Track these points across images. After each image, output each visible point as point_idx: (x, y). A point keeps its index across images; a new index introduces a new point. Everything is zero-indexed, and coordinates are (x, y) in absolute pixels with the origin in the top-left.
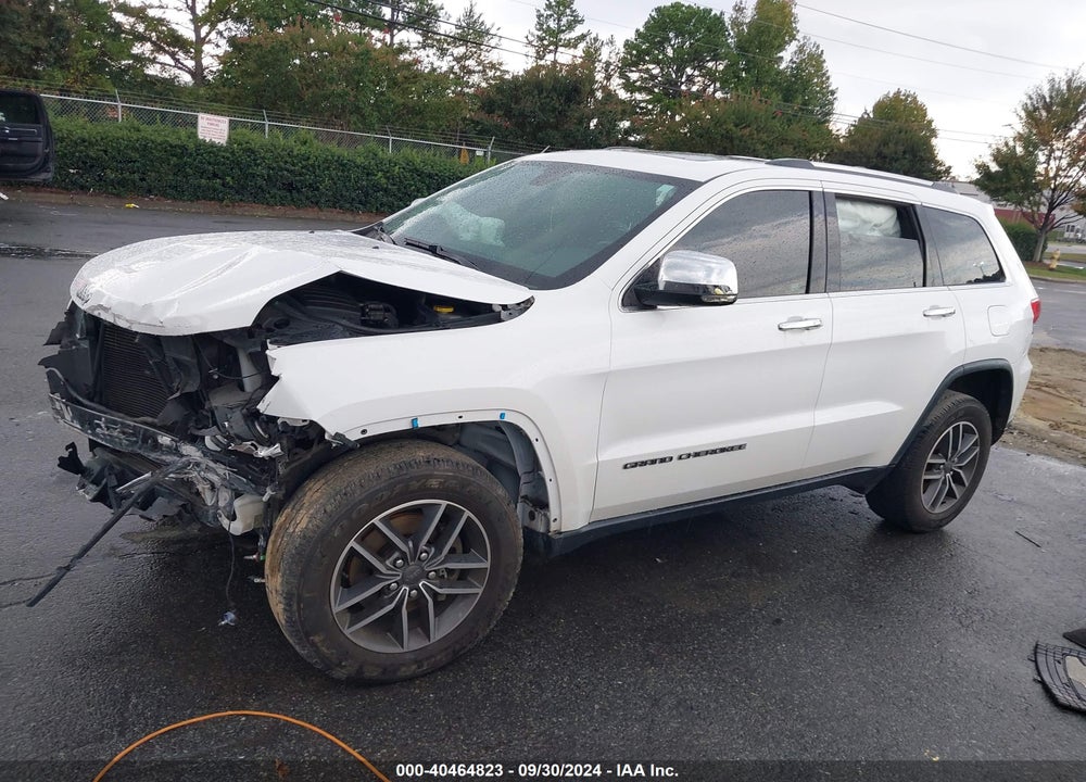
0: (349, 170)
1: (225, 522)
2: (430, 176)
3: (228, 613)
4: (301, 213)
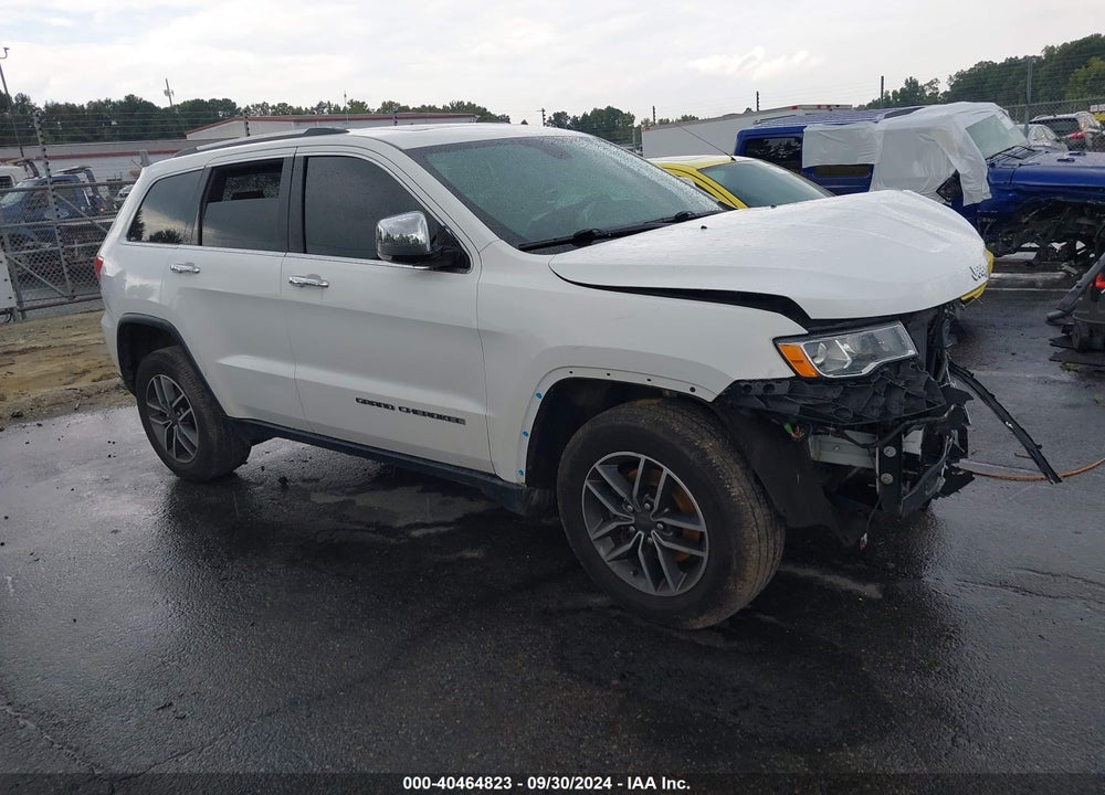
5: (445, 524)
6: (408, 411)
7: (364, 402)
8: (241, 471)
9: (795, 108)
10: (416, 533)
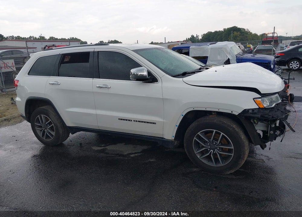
5: (138, 153)
6: (137, 121)
7: (121, 119)
8: (65, 142)
9: (178, 42)
10: (132, 156)
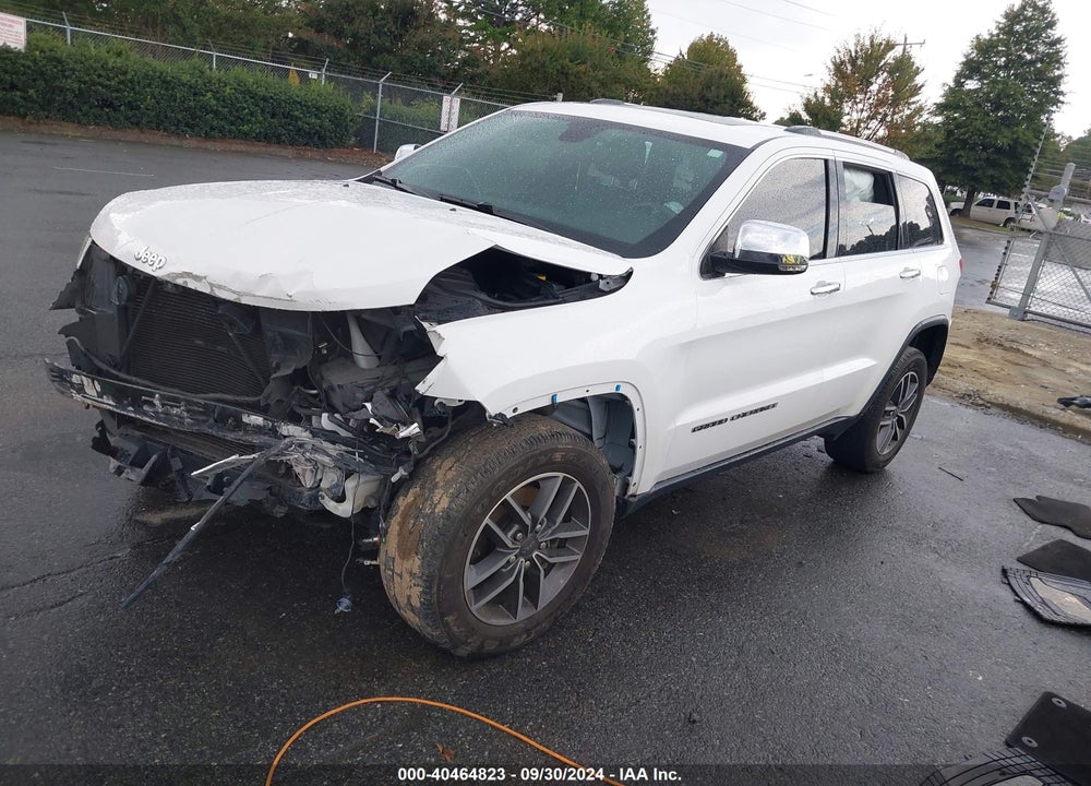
0: (173, 88)
1: (331, 505)
2: (264, 99)
3: (343, 600)
4: (119, 134)
